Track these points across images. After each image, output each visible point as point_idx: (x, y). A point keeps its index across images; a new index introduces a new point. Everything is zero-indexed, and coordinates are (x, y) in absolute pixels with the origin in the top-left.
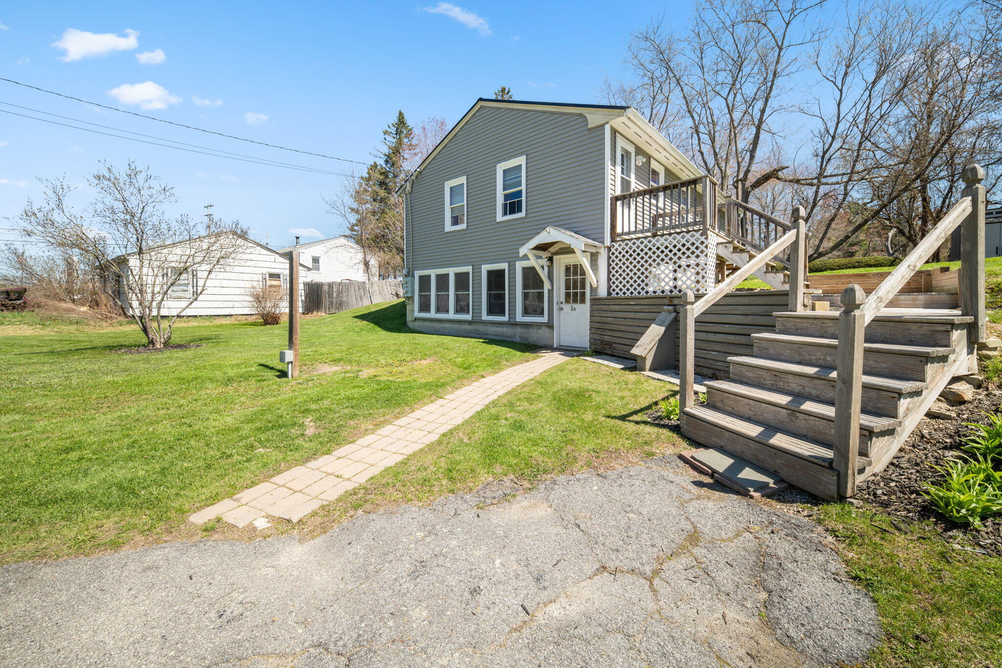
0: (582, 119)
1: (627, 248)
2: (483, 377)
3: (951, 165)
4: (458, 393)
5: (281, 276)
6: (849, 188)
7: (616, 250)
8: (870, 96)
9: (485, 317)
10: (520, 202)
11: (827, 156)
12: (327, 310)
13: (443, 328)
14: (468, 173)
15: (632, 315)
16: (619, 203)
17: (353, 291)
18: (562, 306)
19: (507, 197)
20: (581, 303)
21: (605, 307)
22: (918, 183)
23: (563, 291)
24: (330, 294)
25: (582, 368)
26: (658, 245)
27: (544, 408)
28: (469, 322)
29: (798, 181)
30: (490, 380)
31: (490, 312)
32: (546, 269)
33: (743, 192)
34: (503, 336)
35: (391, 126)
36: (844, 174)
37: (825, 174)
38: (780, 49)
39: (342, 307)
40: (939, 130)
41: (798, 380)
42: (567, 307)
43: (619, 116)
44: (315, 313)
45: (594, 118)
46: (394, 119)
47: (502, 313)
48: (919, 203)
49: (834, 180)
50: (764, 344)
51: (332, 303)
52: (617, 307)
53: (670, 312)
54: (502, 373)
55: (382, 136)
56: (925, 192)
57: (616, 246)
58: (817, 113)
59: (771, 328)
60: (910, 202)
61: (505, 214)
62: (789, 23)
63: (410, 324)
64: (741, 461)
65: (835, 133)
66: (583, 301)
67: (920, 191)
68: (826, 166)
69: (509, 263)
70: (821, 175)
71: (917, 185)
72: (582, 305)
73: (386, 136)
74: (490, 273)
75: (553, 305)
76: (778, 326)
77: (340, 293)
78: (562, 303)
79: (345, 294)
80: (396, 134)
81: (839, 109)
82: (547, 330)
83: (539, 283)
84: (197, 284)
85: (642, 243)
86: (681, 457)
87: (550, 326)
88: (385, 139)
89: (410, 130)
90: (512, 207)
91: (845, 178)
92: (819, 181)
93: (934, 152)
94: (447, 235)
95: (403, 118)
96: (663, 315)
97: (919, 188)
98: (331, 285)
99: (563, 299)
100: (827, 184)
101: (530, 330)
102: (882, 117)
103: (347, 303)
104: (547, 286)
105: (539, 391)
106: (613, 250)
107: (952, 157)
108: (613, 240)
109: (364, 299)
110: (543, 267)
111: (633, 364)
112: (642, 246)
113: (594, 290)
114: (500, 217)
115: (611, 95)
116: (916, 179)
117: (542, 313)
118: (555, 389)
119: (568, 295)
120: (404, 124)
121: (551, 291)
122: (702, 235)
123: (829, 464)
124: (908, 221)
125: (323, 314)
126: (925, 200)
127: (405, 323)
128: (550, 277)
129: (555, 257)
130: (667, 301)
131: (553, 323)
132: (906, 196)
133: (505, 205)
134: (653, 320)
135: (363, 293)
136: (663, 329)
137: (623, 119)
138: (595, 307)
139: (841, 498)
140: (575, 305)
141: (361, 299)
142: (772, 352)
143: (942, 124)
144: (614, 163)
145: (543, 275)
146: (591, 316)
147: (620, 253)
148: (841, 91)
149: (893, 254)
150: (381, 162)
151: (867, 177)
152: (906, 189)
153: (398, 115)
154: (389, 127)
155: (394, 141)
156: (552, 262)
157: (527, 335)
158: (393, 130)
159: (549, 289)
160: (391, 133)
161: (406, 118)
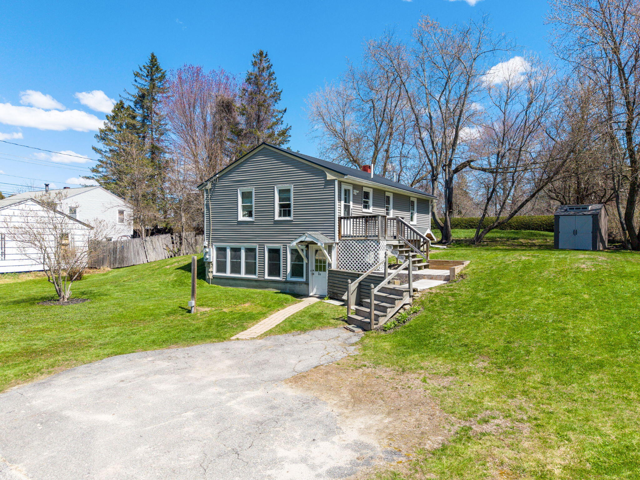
0: (324, 173)
1: (346, 244)
2: (279, 310)
4: (272, 316)
5: (69, 236)
7: (341, 245)
9: (267, 277)
10: (290, 211)
12: (112, 265)
14: (256, 186)
16: (342, 220)
17: (132, 246)
18: (313, 272)
19: (281, 206)
21: (334, 275)
23: (314, 264)
24: (115, 251)
25: (322, 306)
27: (306, 318)
28: (257, 280)
30: (282, 311)
31: (270, 274)
32: (305, 251)
34: (279, 289)
35: (143, 69)
39: (123, 262)
42: (316, 273)
44: (102, 268)
45: (330, 175)
46: (146, 61)
47: (278, 275)
51: (115, 258)
52: (340, 276)
54: (286, 309)
55: (133, 78)
57: (341, 242)
61: (280, 216)
66: (325, 270)
69: (283, 245)
72: (324, 272)
73: (137, 79)
74: (270, 250)
75: (308, 272)
78: (313, 270)
82: (305, 286)
83: (301, 259)
84: (4, 246)
85: (353, 242)
86: (344, 327)
87: (307, 283)
88: (136, 81)
89: (163, 74)
90: (285, 213)
94: (240, 223)
95: (156, 61)
99: (314, 268)
101: (295, 286)
103: (127, 258)
104: (305, 261)
105: (304, 314)
106: (339, 244)
108: (339, 239)
109: (140, 254)
110: (302, 250)
111: (343, 303)
112: (353, 244)
113: (330, 265)
114: (277, 218)
117: (302, 276)
118: (310, 313)
119: (316, 266)
120: (158, 67)
121: (307, 264)
123: (369, 323)
125: (109, 268)
128: (307, 257)
129: (310, 246)
131: (308, 282)
133: (280, 211)
138: (330, 275)
140: (320, 272)
144: (340, 200)
145: (303, 255)
146: (328, 279)
147: (343, 246)
150: (129, 103)
153: (150, 58)
154: (141, 69)
155: (145, 83)
156: (308, 248)
157: (294, 289)
158: (145, 72)
159: (306, 263)
160: (142, 75)
161: (158, 61)
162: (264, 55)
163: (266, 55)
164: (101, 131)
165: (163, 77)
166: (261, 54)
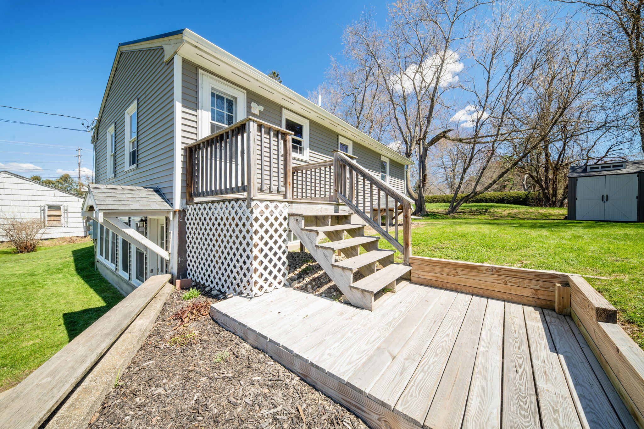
3: (564, 132)
5: (62, 207)
6: (495, 146)
8: (510, 78)
11: (480, 122)
22: (542, 144)
28: (115, 274)
29: (460, 140)
33: (423, 147)
36: (492, 136)
37: (479, 136)
38: (447, 41)
40: (557, 106)
48: (543, 157)
49: (485, 140)
56: (547, 150)
60: (538, 156)
62: (453, 22)
65: (485, 105)
67: (544, 149)
68: (480, 129)
70: (476, 136)
71: (542, 145)
75: (147, 273)
81: (488, 86)
91: (493, 138)
92: (475, 141)
93: (553, 121)
97: (543, 147)
100: (481, 143)
102: (518, 93)
107: (565, 127)
116: (541, 140)
121: (146, 256)
124: (536, 169)
126: (547, 155)
132: (535, 152)
143: (559, 101)
148: (489, 72)
149: (527, 190)
151: (508, 138)
152: (535, 147)
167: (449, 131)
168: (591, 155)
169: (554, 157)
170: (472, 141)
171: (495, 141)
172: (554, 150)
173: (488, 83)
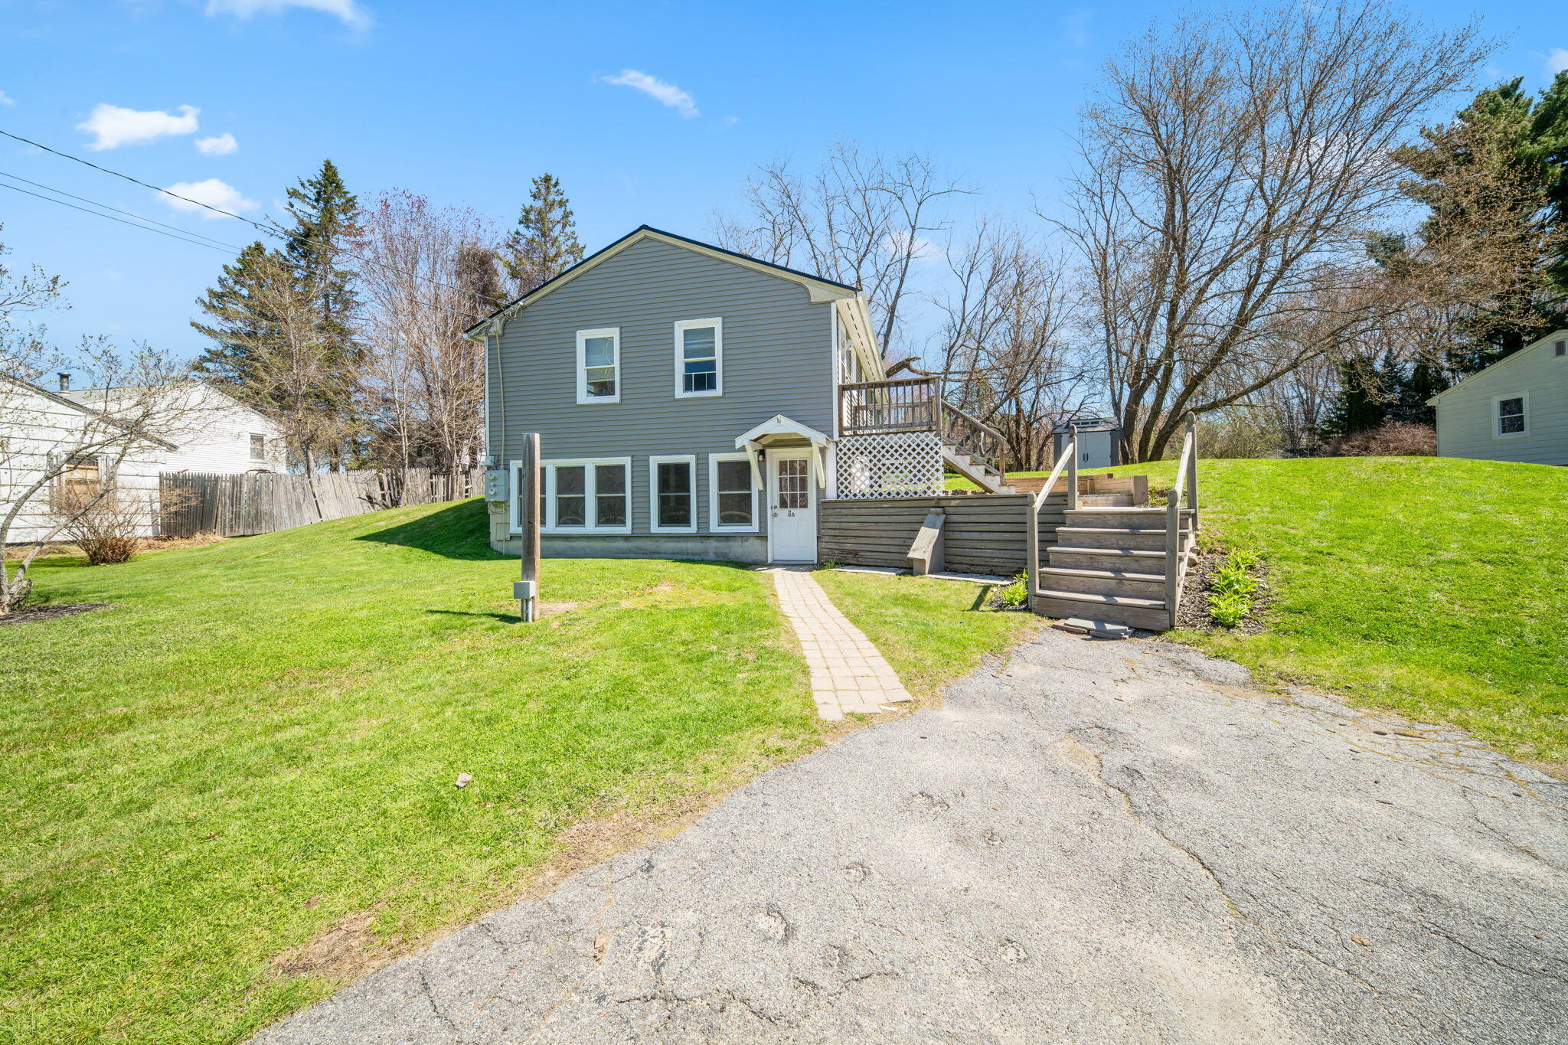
0: (801, 290)
1: (857, 445)
5: (101, 461)
7: (845, 446)
9: (655, 528)
10: (712, 377)
12: (227, 530)
13: (572, 548)
14: (623, 325)
15: (886, 519)
17: (282, 489)
18: (775, 511)
19: (689, 367)
20: (801, 507)
21: (833, 511)
23: (777, 493)
24: (235, 499)
26: (892, 443)
28: (626, 538)
31: (664, 521)
34: (688, 554)
35: (307, 184)
38: (914, 229)
39: (259, 523)
41: (1109, 559)
42: (784, 512)
43: (847, 296)
44: (199, 536)
45: (818, 293)
46: (315, 173)
47: (685, 521)
50: (1068, 536)
51: (237, 515)
52: (863, 511)
53: (938, 514)
55: (286, 199)
57: (844, 441)
58: (947, 306)
59: (1063, 524)
61: (687, 388)
62: (921, 203)
63: (496, 546)
64: (1099, 621)
66: (804, 506)
69: (697, 454)
70: (947, 371)
72: (804, 511)
73: (294, 201)
74: (664, 469)
75: (764, 511)
76: (1068, 521)
77: (256, 493)
78: (777, 507)
79: (265, 498)
80: (317, 200)
82: (757, 543)
83: (746, 482)
85: (874, 440)
86: (1054, 627)
87: (762, 536)
88: (292, 206)
89: (351, 200)
90: (700, 378)
92: (946, 377)
94: (581, 409)
95: (335, 174)
96: (930, 518)
98: (236, 481)
99: (777, 502)
101: (731, 543)
103: (271, 515)
104: (757, 486)
106: (840, 446)
108: (841, 435)
109: (304, 507)
111: (909, 569)
112: (874, 444)
113: (821, 492)
114: (680, 392)
115: (721, 230)
117: (747, 520)
119: (784, 498)
120: (338, 186)
121: (763, 494)
122: (936, 436)
123: (1164, 608)
125: (219, 538)
127: (488, 545)
128: (762, 475)
129: (768, 451)
130: (933, 503)
131: (766, 532)
133: (688, 377)
134: (921, 523)
135: (301, 497)
136: (937, 532)
137: (851, 301)
138: (822, 511)
139: (1172, 627)
140: (793, 510)
141: (299, 506)
142: (1074, 541)
145: (758, 472)
147: (849, 450)
150: (275, 245)
153: (323, 168)
154: (303, 185)
155: (312, 213)
156: (764, 457)
157: (727, 551)
158: (311, 193)
159: (760, 492)
160: (305, 196)
161: (340, 176)
162: (553, 182)
163: (557, 183)
164: (212, 293)
165: (350, 203)
166: (547, 179)
167: (914, 359)
168: (1066, 407)
169: (1026, 407)
170: (943, 376)
171: (970, 380)
172: (1026, 398)
173: (964, 301)
